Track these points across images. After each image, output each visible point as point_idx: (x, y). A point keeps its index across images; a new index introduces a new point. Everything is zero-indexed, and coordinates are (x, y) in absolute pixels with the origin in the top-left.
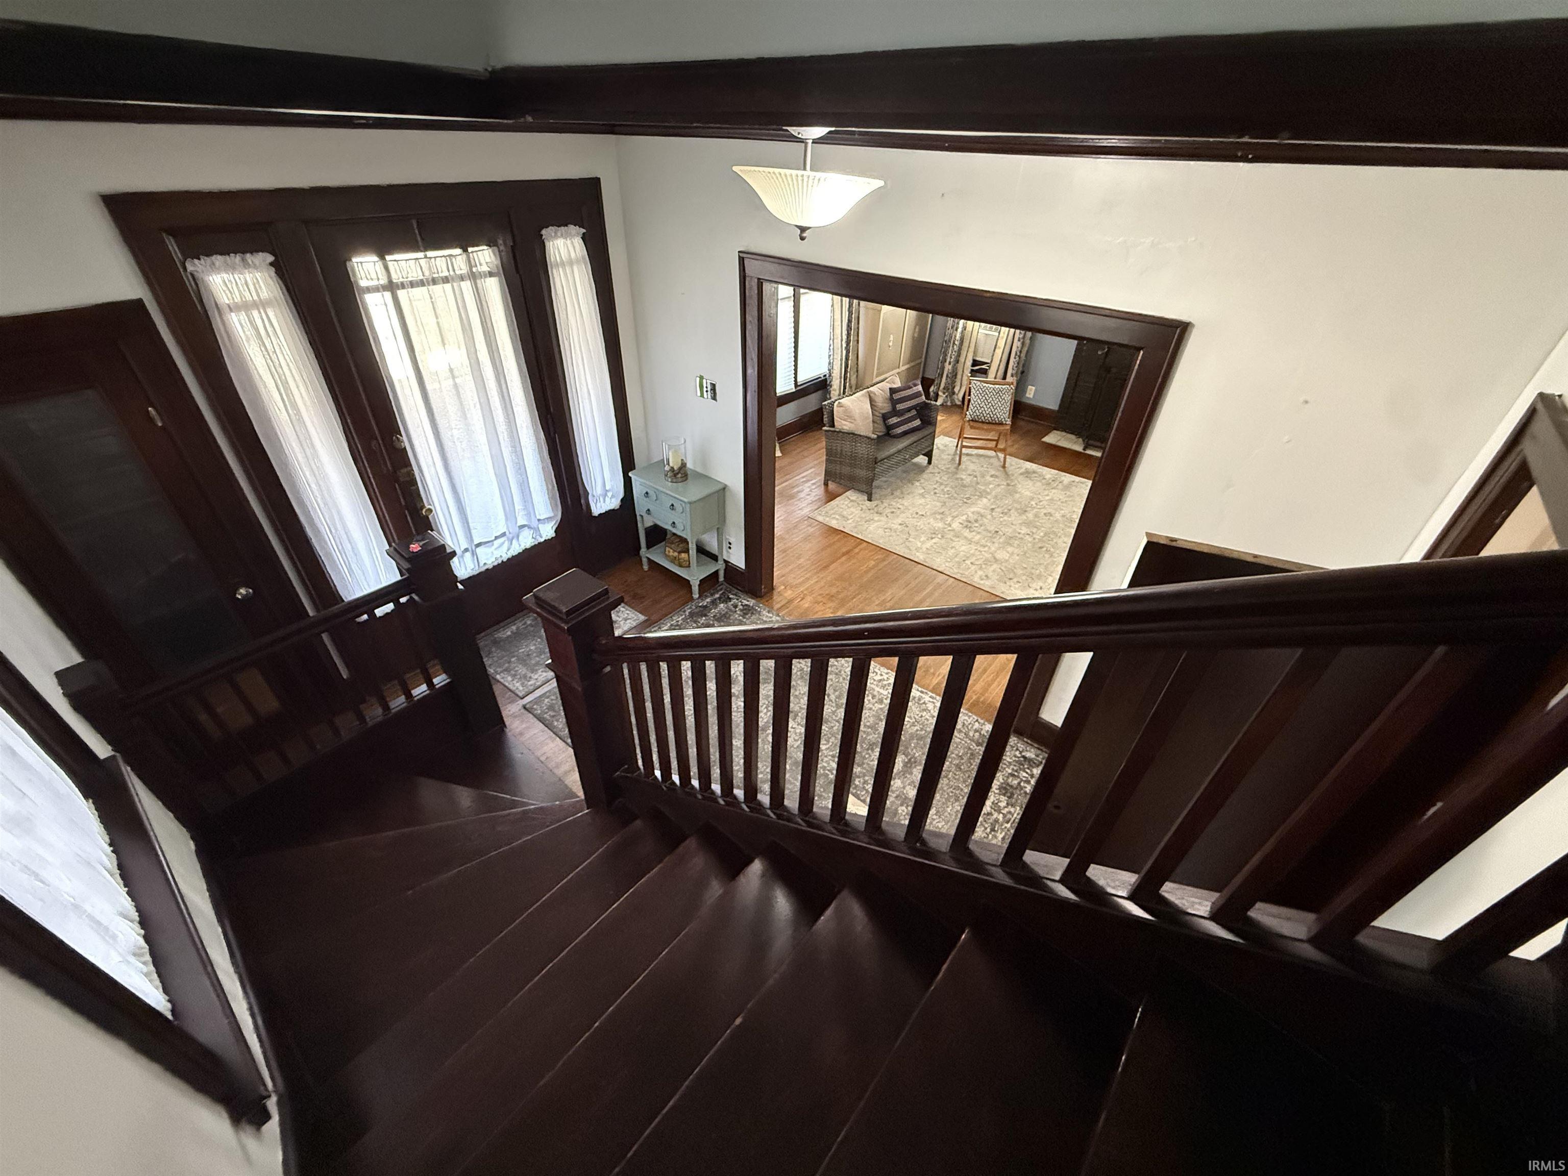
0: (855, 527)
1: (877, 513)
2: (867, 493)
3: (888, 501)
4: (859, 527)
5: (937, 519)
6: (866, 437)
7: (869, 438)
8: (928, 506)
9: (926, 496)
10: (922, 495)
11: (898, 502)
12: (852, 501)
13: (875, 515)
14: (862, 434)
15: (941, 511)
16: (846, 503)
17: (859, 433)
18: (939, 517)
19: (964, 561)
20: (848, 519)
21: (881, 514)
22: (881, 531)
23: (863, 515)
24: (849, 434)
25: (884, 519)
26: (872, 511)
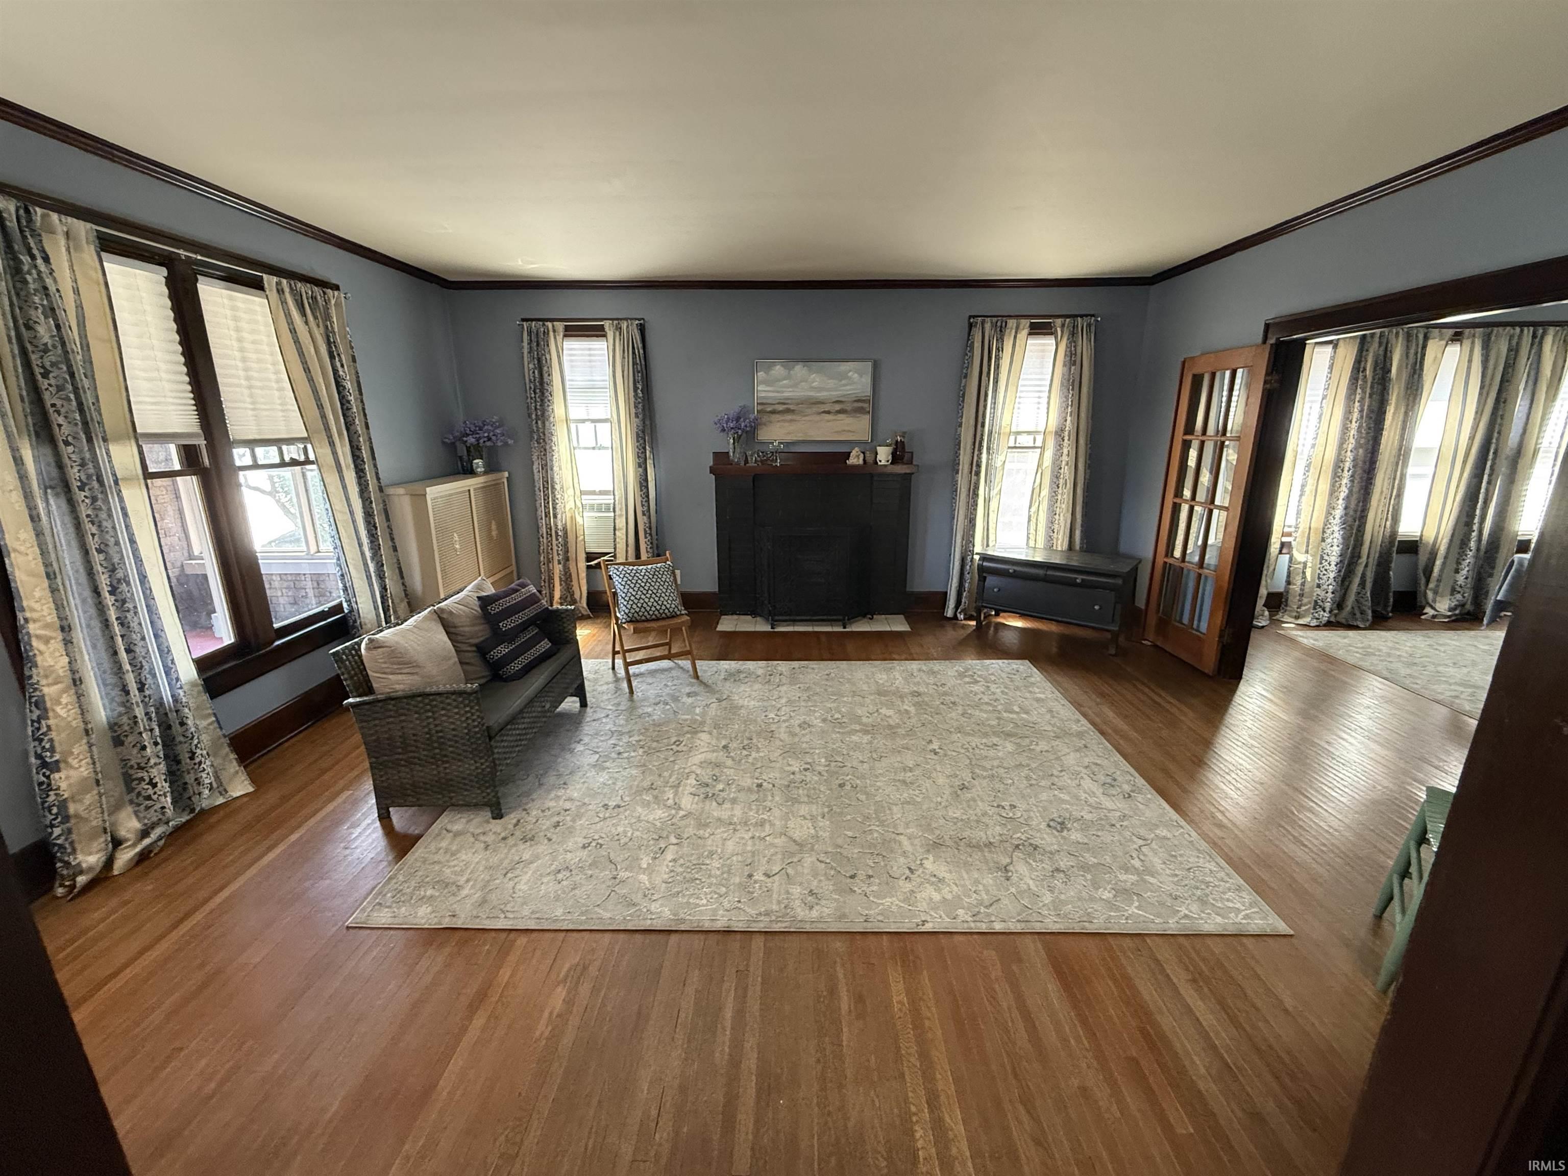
0: (484, 902)
1: (524, 840)
2: (486, 805)
3: (537, 804)
4: (493, 897)
5: (649, 802)
6: (454, 693)
7: (461, 693)
8: (619, 784)
9: (608, 764)
10: (598, 767)
11: (558, 797)
12: (457, 834)
13: (522, 846)
14: (442, 688)
15: (646, 784)
16: (444, 844)
17: (434, 689)
18: (648, 797)
19: (750, 876)
20: (459, 887)
21: (532, 839)
22: (549, 887)
23: (495, 860)
24: (413, 696)
25: (542, 848)
26: (511, 841)
